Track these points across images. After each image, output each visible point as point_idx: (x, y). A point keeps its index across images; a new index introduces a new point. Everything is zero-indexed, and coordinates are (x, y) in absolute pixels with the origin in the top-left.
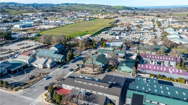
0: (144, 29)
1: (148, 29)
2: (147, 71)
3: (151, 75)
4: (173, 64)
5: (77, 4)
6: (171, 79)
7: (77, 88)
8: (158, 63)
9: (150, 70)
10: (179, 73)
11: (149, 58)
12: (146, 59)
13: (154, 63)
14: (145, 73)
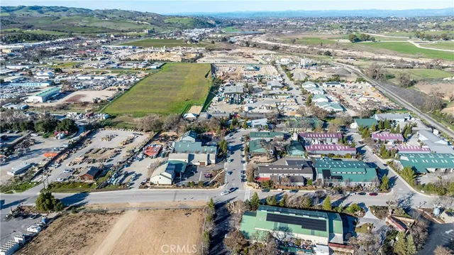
0: (272, 87)
1: (278, 87)
2: (318, 152)
3: (322, 155)
4: (335, 141)
5: (68, 9)
6: (340, 156)
7: (275, 174)
8: (321, 142)
9: (319, 150)
10: (345, 150)
11: (310, 137)
12: (308, 139)
13: (316, 143)
14: (316, 154)
